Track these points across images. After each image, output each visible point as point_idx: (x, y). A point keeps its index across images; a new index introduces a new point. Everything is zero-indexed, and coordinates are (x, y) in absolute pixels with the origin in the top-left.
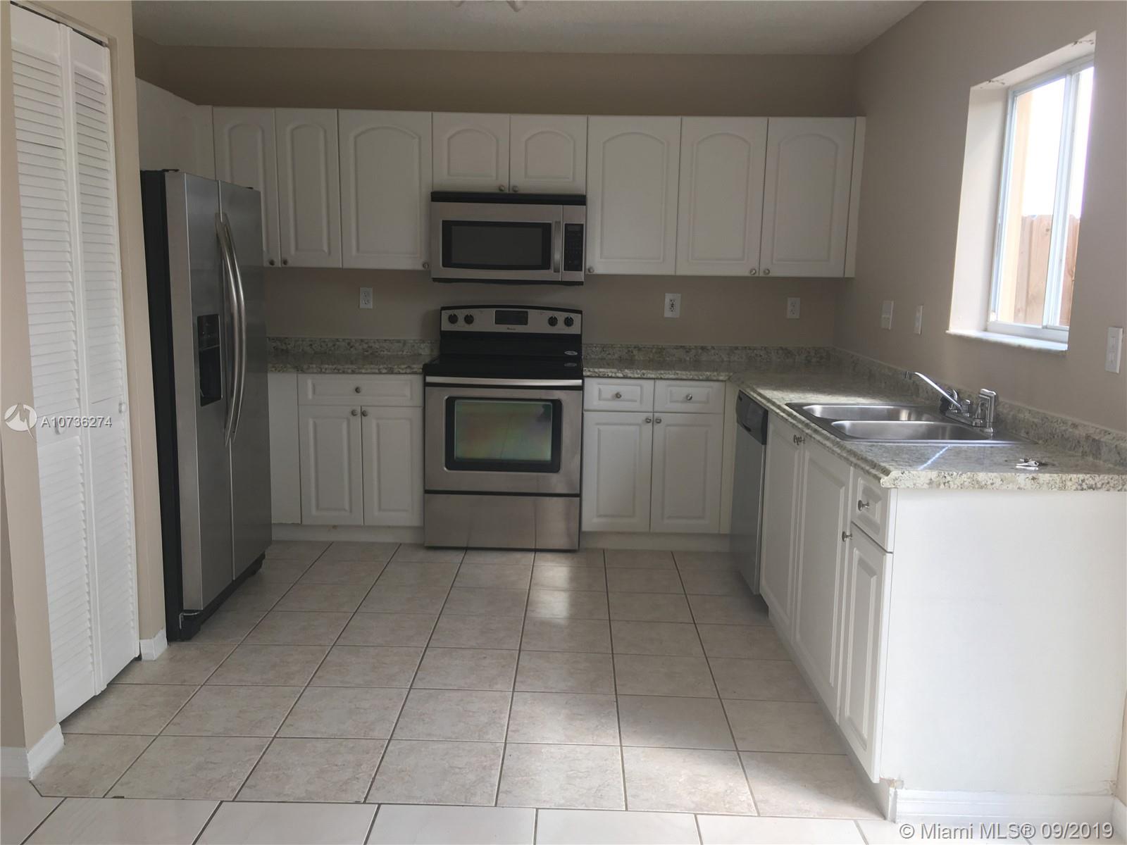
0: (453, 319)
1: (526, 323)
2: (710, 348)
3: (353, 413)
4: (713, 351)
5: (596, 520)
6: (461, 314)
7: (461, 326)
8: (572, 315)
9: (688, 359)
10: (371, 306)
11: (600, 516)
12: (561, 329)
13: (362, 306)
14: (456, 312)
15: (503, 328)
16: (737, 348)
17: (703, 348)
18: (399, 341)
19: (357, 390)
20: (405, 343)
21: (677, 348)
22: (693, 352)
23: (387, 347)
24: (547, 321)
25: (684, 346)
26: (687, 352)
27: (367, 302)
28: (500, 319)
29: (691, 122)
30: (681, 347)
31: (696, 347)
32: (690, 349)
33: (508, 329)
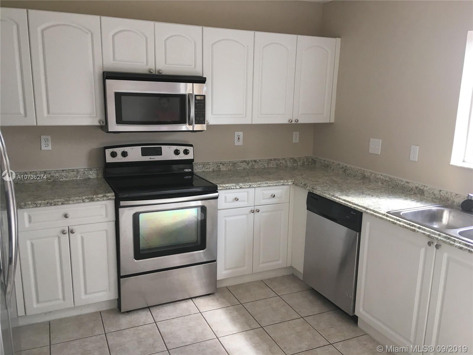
0: (114, 155)
1: (161, 154)
2: (258, 161)
3: (63, 232)
4: (260, 162)
5: (225, 272)
6: (119, 151)
7: (119, 159)
8: (188, 148)
9: (248, 168)
10: (50, 148)
11: (226, 270)
12: (182, 156)
13: (43, 148)
14: (115, 150)
15: (147, 158)
16: (271, 160)
17: (255, 161)
18: (73, 171)
19: (66, 216)
20: (78, 171)
21: (242, 162)
22: (251, 164)
23: (65, 176)
24: (173, 153)
25: (245, 161)
26: (248, 164)
27: (47, 146)
28: (145, 152)
29: (260, 35)
30: (244, 161)
31: (251, 160)
32: (249, 162)
33: (150, 158)
